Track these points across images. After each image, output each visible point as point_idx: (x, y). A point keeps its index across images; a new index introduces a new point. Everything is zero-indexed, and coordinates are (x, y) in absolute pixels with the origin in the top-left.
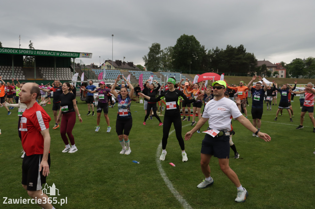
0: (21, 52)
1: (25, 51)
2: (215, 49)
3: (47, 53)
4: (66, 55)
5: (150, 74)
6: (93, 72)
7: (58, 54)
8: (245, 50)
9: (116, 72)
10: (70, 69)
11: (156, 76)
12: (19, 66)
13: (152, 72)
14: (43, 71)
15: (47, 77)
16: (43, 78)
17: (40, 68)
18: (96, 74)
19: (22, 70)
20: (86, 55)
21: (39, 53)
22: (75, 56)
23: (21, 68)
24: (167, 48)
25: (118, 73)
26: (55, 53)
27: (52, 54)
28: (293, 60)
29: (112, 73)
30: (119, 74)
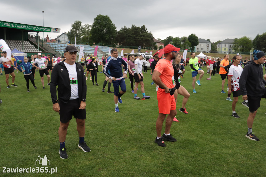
2: (123, 28)
3: (26, 27)
5: (89, 47)
7: (34, 28)
8: (146, 30)
10: (28, 42)
11: (94, 49)
13: (90, 46)
22: (48, 30)
24: (84, 25)
27: (30, 28)
28: (167, 38)
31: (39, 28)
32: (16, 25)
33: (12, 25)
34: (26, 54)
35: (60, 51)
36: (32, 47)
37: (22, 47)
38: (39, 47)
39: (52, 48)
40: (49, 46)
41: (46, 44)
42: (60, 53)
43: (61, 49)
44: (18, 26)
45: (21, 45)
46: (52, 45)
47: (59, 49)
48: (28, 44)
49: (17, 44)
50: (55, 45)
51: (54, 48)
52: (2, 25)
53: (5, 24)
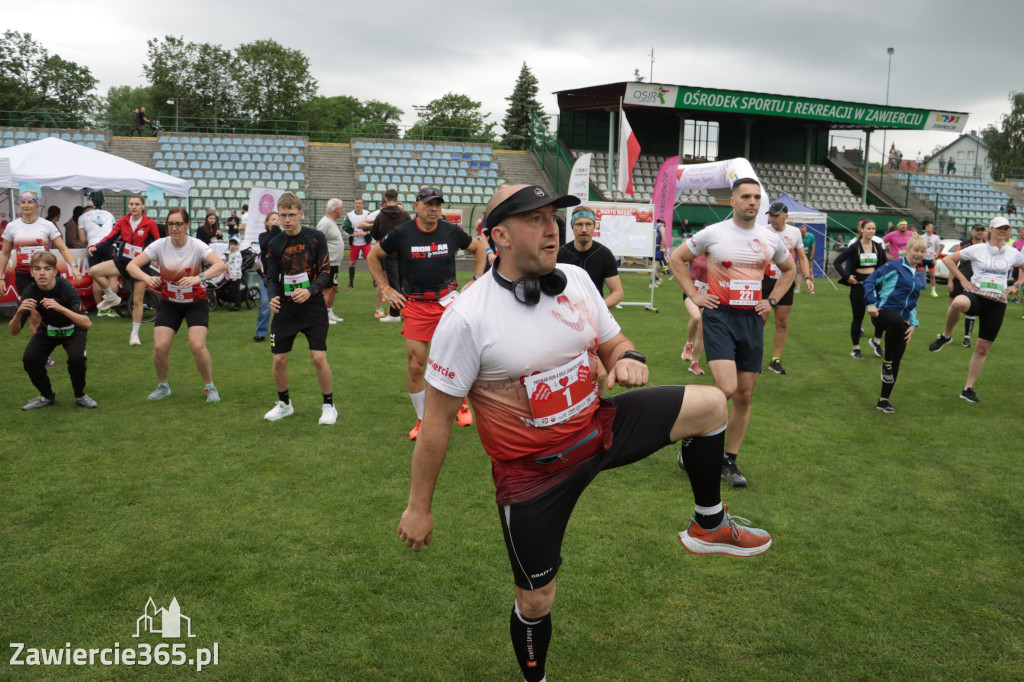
31: (877, 112)
32: (791, 103)
33: (776, 104)
34: (825, 215)
35: (954, 211)
36: (840, 192)
37: (801, 189)
38: (868, 191)
39: (919, 194)
40: (907, 188)
41: (897, 181)
42: (953, 219)
43: (959, 199)
44: (797, 108)
45: (797, 182)
46: (919, 184)
47: (952, 199)
48: (823, 177)
49: (786, 179)
50: (933, 185)
51: (928, 195)
52: (743, 105)
53: (753, 102)
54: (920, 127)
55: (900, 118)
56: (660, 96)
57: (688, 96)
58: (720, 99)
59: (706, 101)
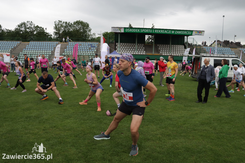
0: (142, 31)
1: (145, 30)
3: (163, 31)
4: (180, 33)
6: (204, 49)
7: (173, 32)
9: (226, 50)
10: (183, 46)
12: (142, 43)
14: (160, 47)
15: (163, 52)
16: (160, 54)
17: (158, 45)
18: (207, 51)
19: (143, 47)
20: (198, 32)
21: (157, 31)
22: (188, 34)
23: (143, 45)
25: (228, 50)
26: (170, 31)
27: (168, 32)
29: (222, 51)
30: (230, 51)
31: (178, 31)
32: (154, 30)
33: (150, 30)
48: (181, 48)
52: (141, 31)
53: (143, 30)
54: (191, 35)
55: (185, 32)
56: (120, 30)
57: (127, 30)
58: (135, 30)
59: (131, 30)
